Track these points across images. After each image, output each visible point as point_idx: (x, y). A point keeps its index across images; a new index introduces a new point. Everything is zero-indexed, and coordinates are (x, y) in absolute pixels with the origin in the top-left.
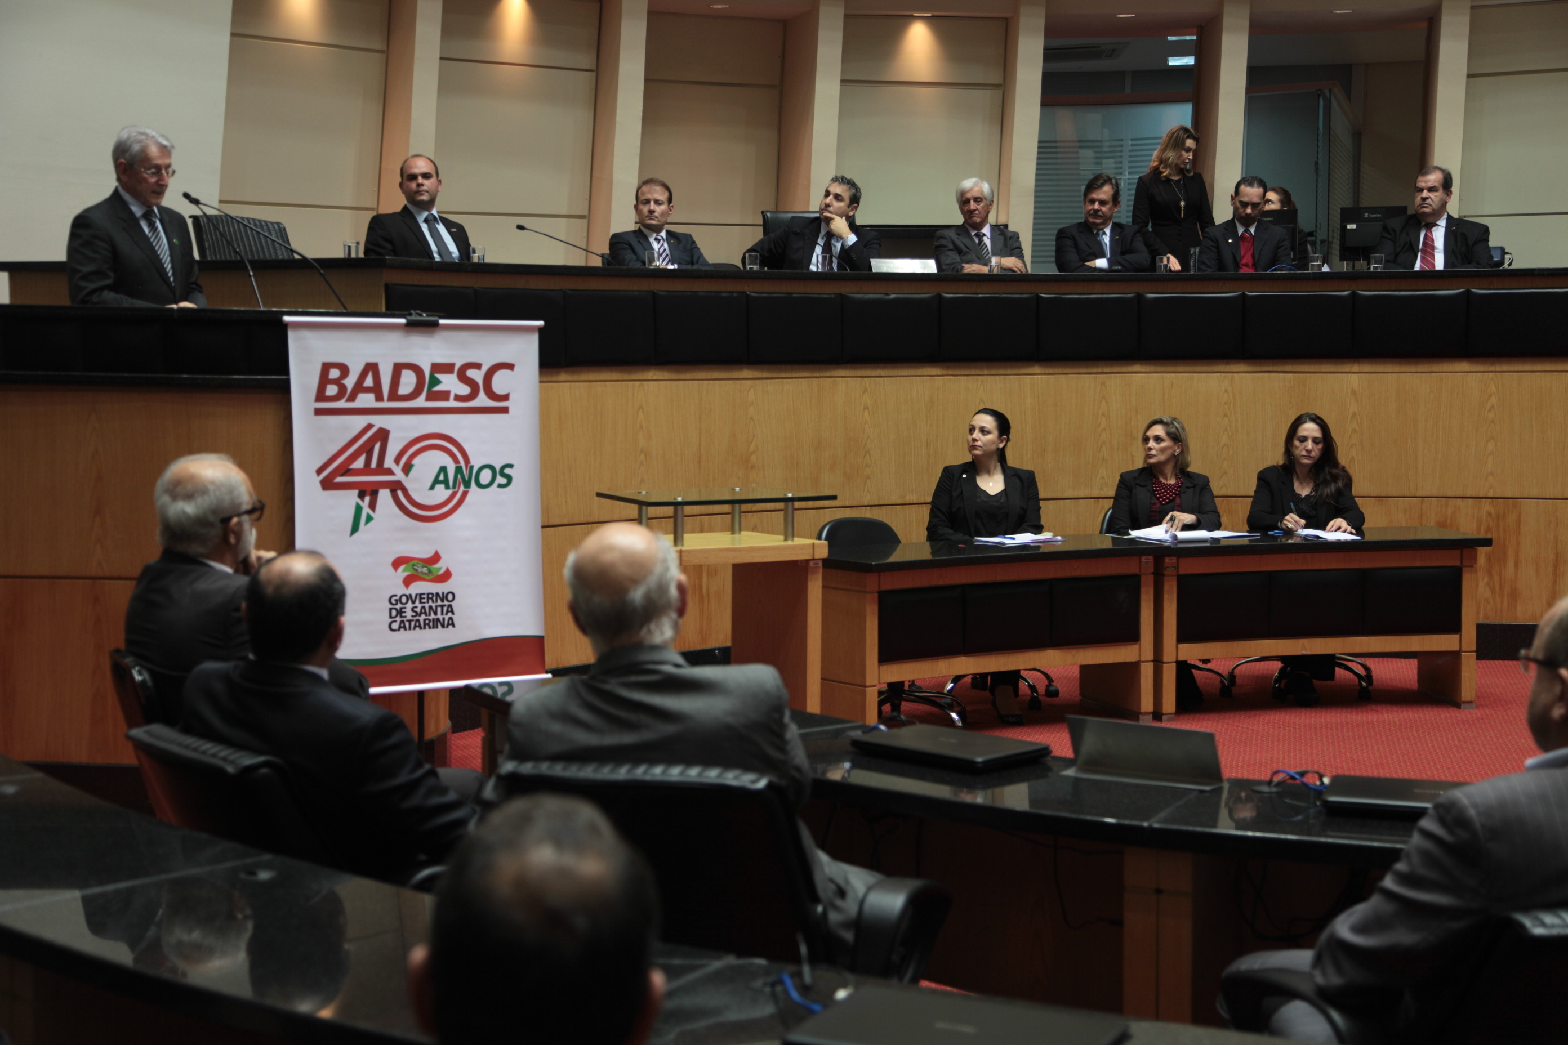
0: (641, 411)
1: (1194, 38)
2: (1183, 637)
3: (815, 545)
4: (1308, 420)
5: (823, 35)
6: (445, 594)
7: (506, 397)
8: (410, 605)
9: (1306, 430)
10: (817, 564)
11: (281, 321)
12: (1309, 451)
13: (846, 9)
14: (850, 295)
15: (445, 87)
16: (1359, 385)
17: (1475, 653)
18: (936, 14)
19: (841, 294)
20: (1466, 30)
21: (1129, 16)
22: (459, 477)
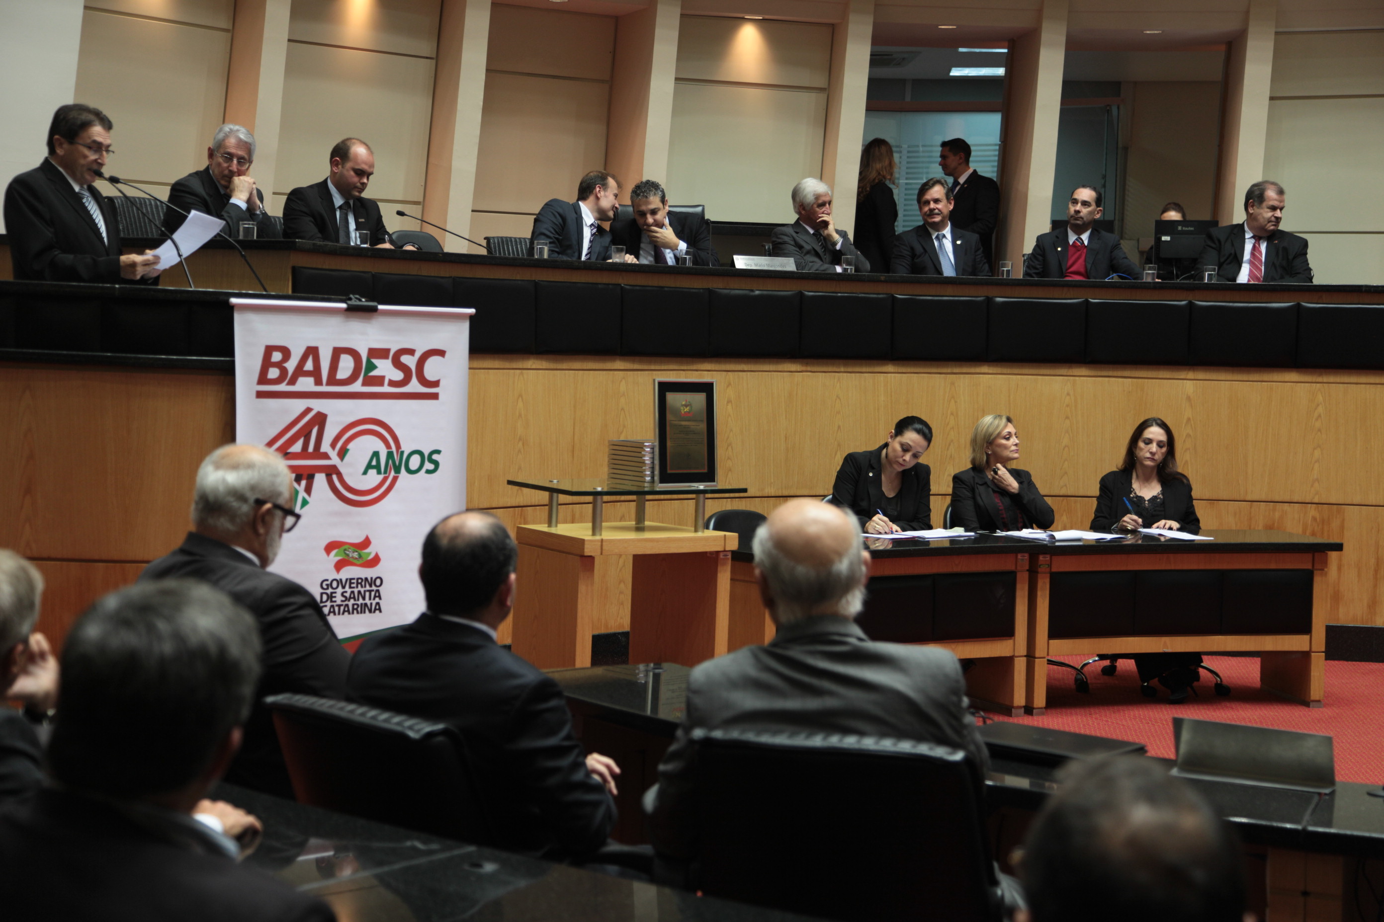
0: (520, 399)
1: (1005, 51)
2: (1055, 633)
3: (727, 537)
4: (1154, 424)
5: (659, 32)
6: (373, 579)
7: (436, 384)
8: (340, 590)
9: (1151, 433)
10: (726, 555)
11: (227, 303)
12: (1153, 454)
13: (682, 9)
14: (717, 290)
15: (292, 69)
16: (1194, 392)
17: (1324, 654)
18: (767, 17)
19: (709, 288)
20: (1270, 55)
21: (951, 27)
22: (390, 462)
